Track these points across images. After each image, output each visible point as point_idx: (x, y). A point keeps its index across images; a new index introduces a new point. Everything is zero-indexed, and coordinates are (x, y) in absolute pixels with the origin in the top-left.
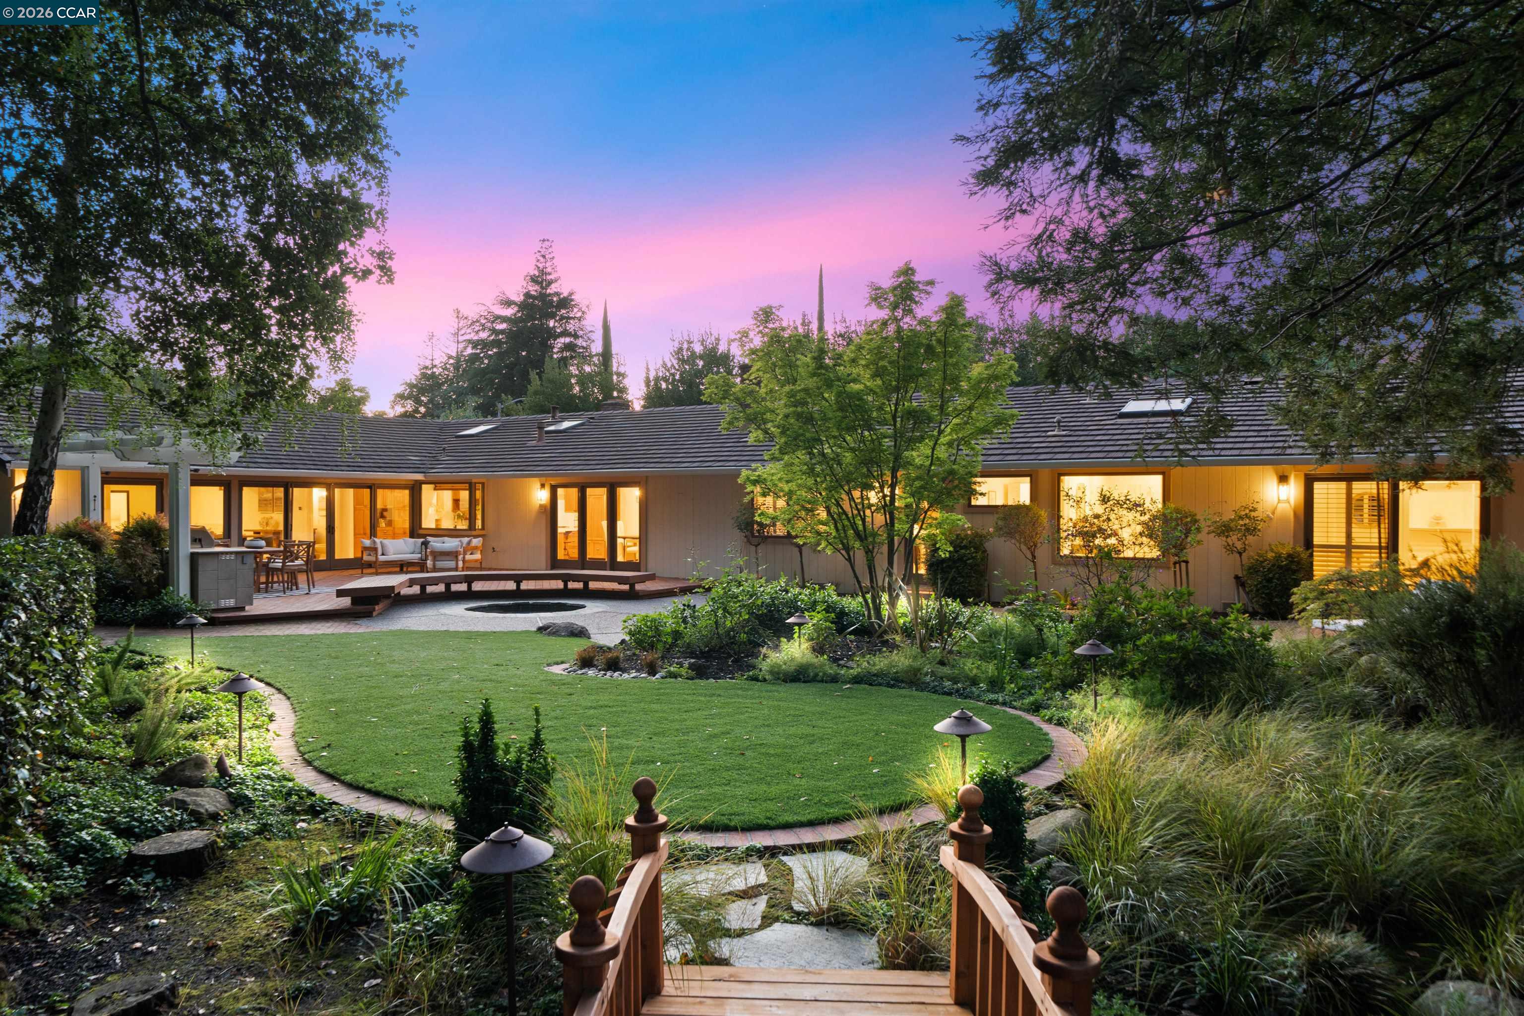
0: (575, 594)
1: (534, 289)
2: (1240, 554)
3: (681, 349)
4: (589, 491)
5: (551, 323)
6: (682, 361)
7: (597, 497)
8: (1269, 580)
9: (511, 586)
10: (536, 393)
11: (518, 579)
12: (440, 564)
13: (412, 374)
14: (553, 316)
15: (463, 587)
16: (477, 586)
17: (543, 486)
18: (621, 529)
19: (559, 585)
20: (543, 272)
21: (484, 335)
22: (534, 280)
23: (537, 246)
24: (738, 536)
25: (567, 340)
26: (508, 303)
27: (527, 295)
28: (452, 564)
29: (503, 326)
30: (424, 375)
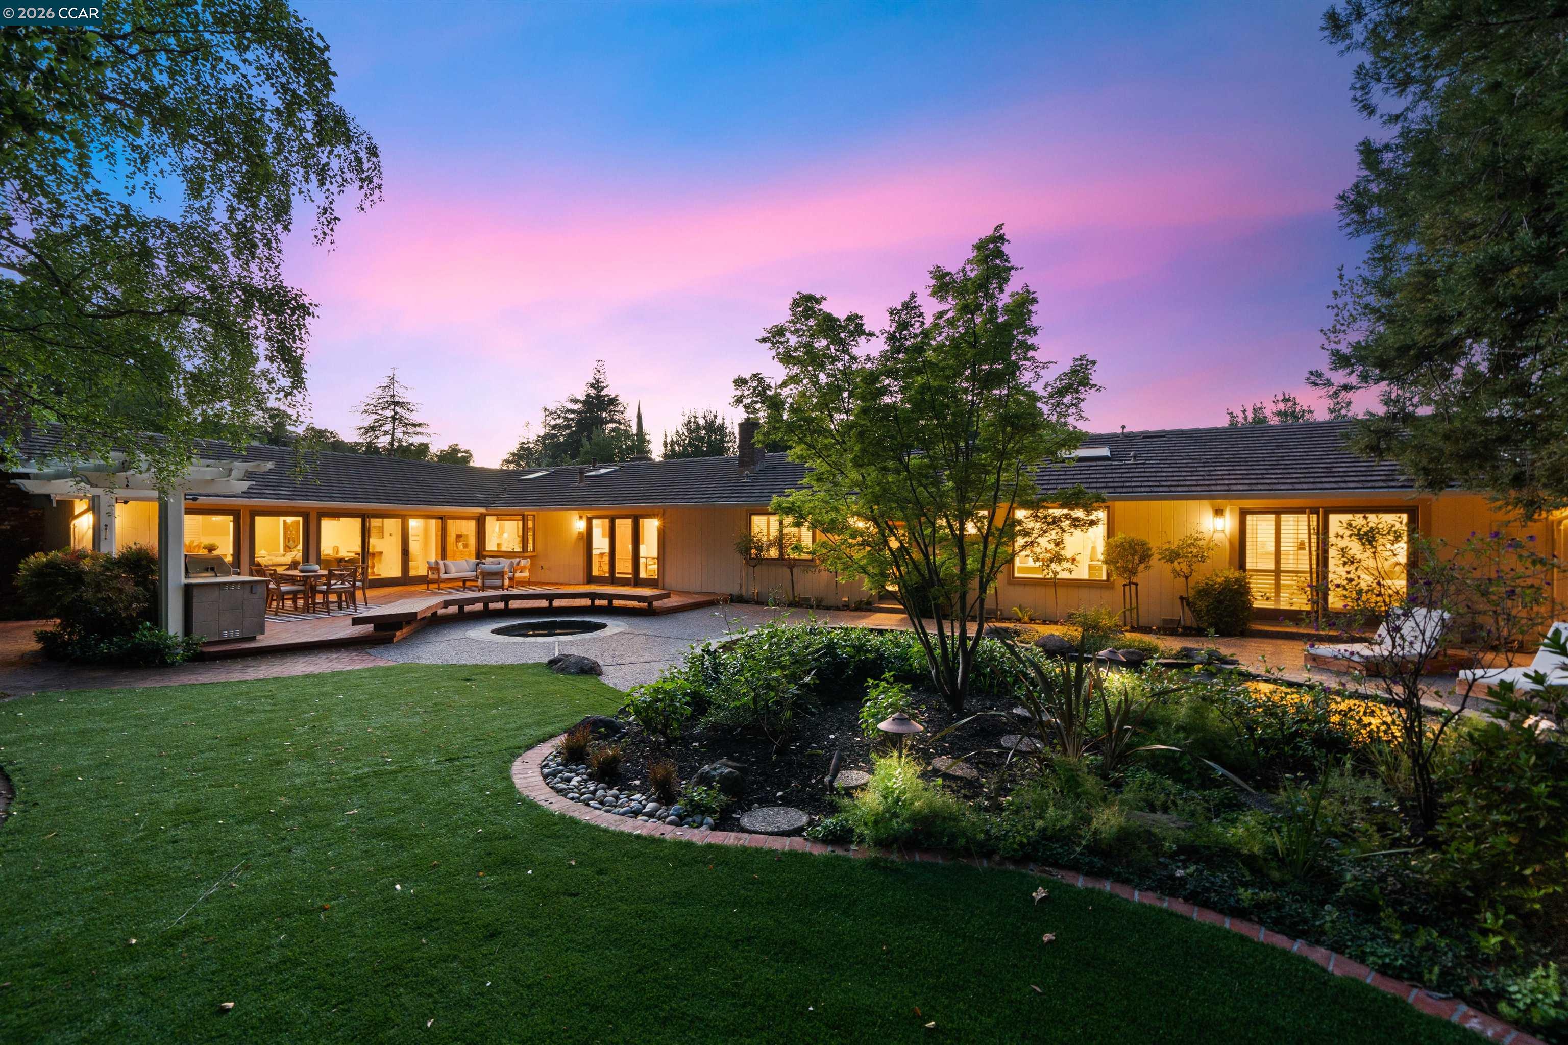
0: (600, 611)
1: (592, 392)
2: (1187, 578)
3: (689, 422)
4: (618, 521)
5: (604, 415)
6: (690, 431)
7: (624, 527)
8: (1220, 602)
9: (544, 603)
10: (586, 453)
11: (550, 597)
12: (488, 583)
13: (514, 448)
14: (605, 410)
15: (501, 605)
16: (514, 604)
17: (581, 517)
18: (643, 551)
19: (586, 602)
20: (597, 381)
21: (559, 421)
22: (592, 386)
23: (595, 364)
24: (739, 559)
25: (614, 425)
26: (575, 401)
27: (588, 395)
28: (498, 582)
29: (572, 416)
30: (522, 448)
